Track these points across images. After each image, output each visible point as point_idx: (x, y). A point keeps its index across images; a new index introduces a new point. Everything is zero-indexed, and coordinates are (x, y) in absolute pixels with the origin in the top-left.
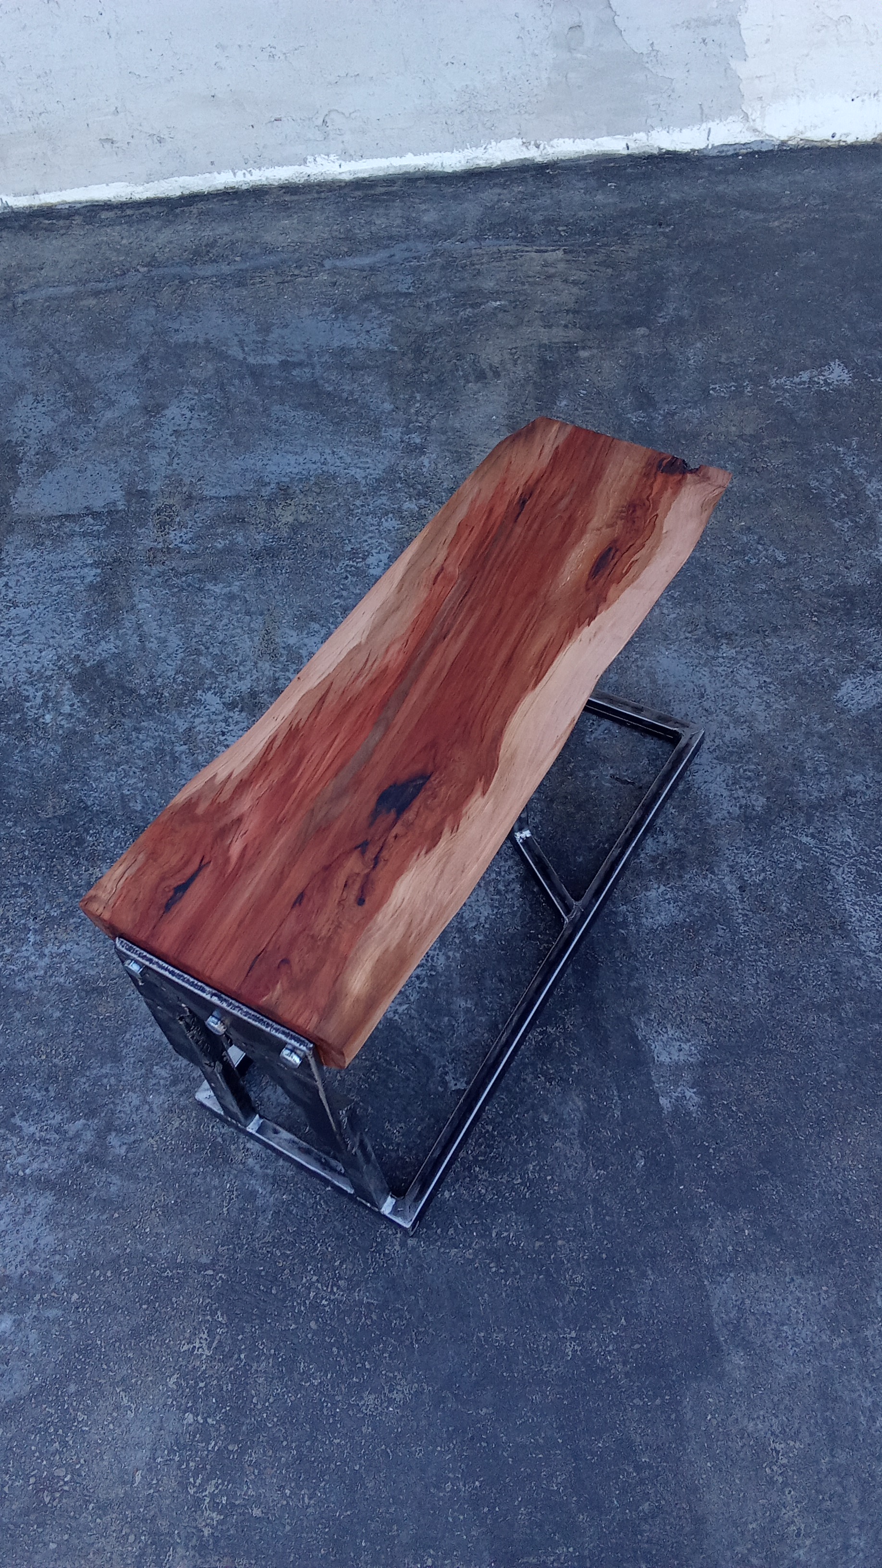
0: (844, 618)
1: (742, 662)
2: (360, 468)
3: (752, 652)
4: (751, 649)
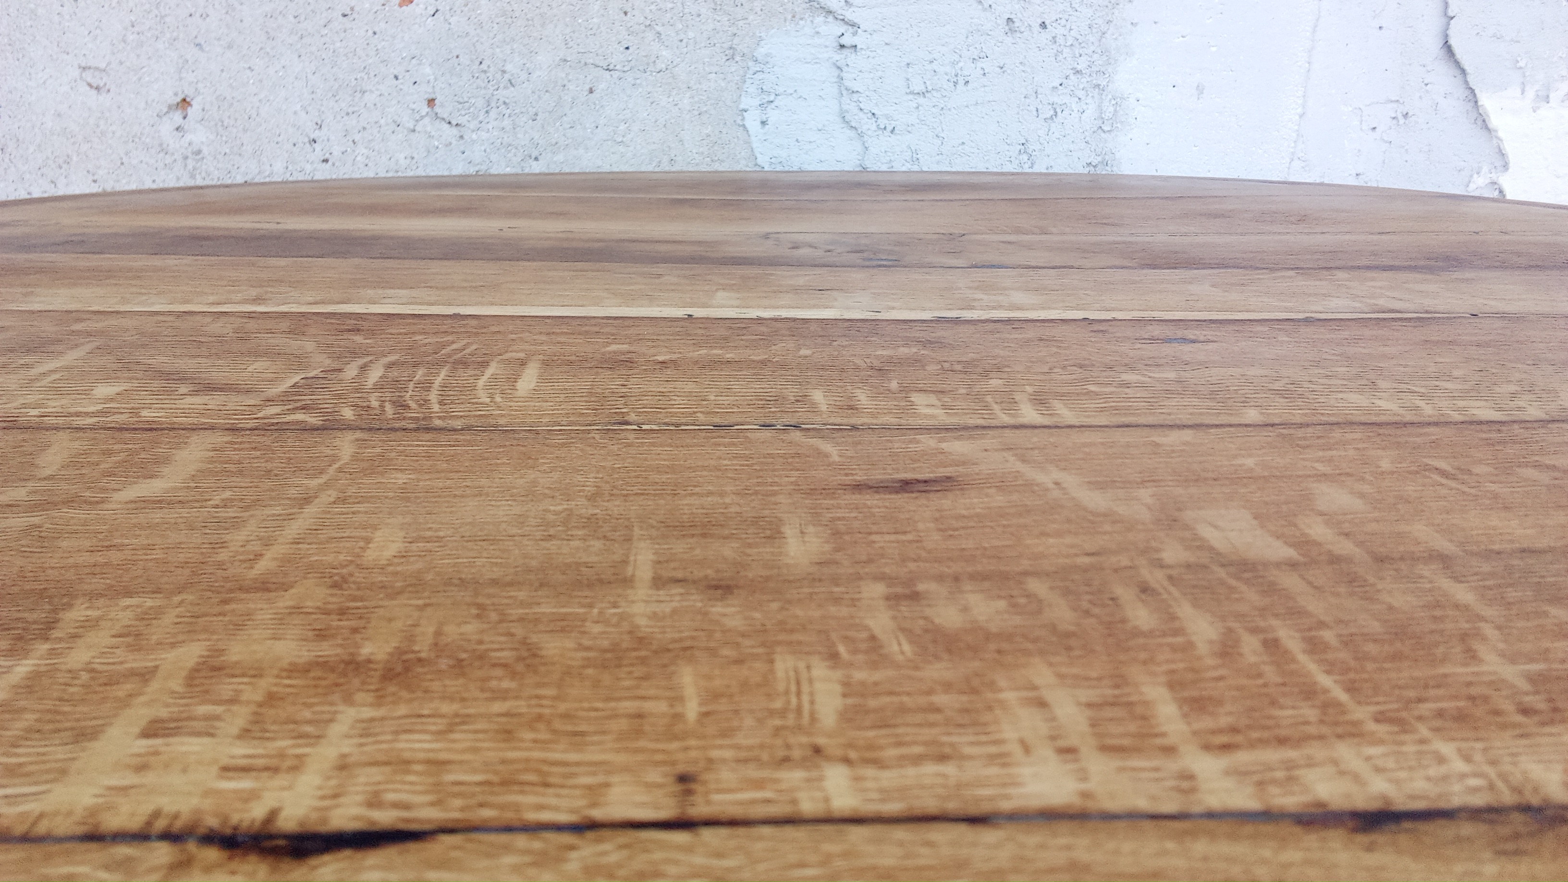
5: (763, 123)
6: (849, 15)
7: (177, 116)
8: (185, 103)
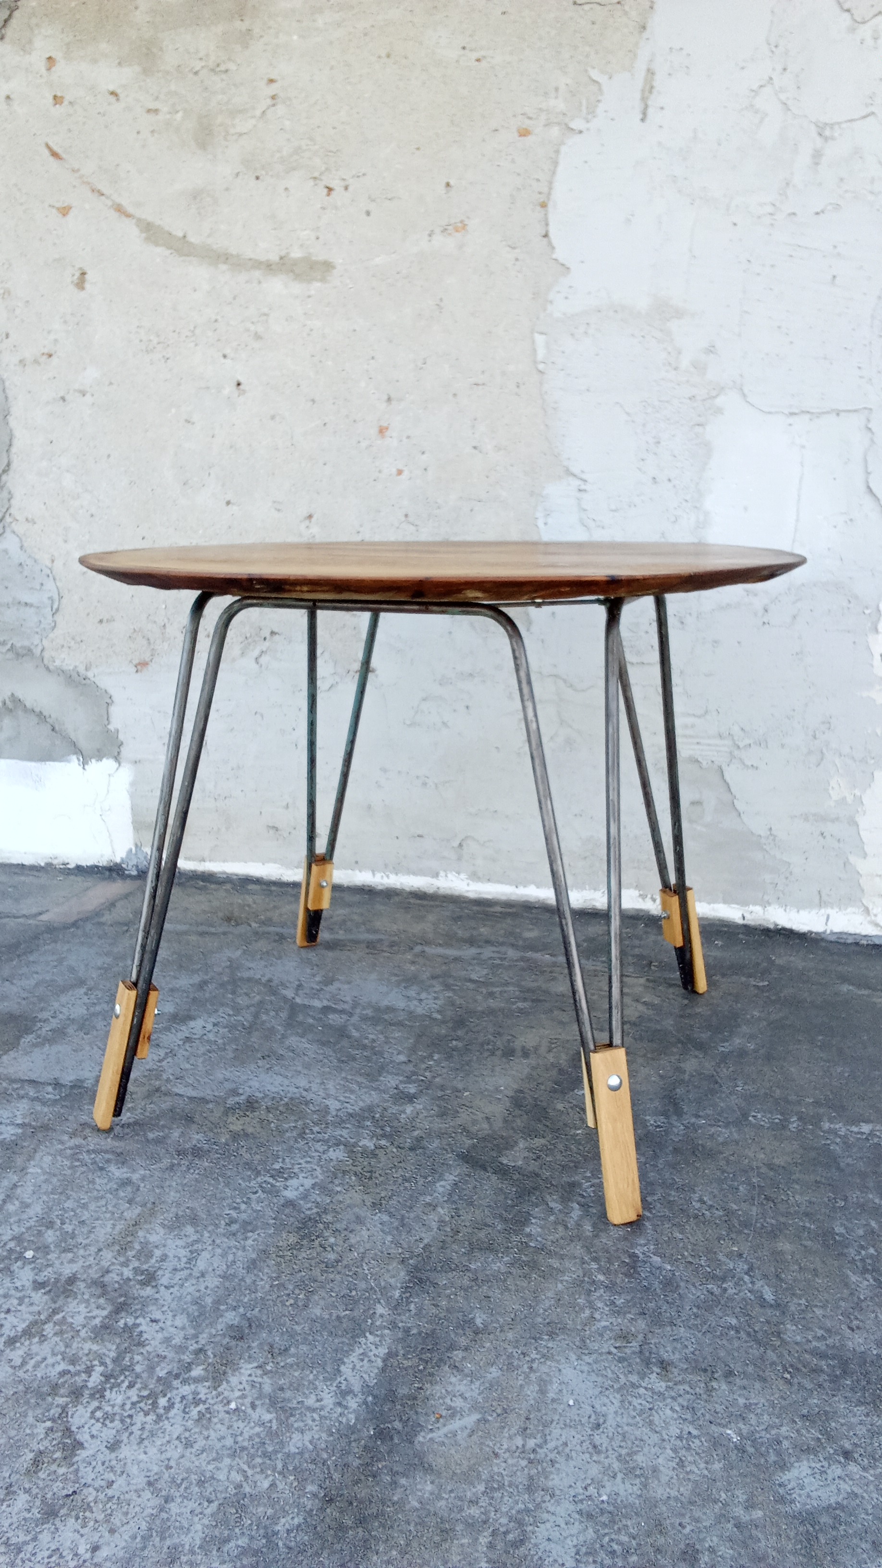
0: (826, 1385)
1: (669, 1401)
2: (339, 1101)
3: (688, 1393)
4: (688, 1388)
5: (546, 524)
6: (584, 476)
7: (307, 522)
8: (310, 517)
